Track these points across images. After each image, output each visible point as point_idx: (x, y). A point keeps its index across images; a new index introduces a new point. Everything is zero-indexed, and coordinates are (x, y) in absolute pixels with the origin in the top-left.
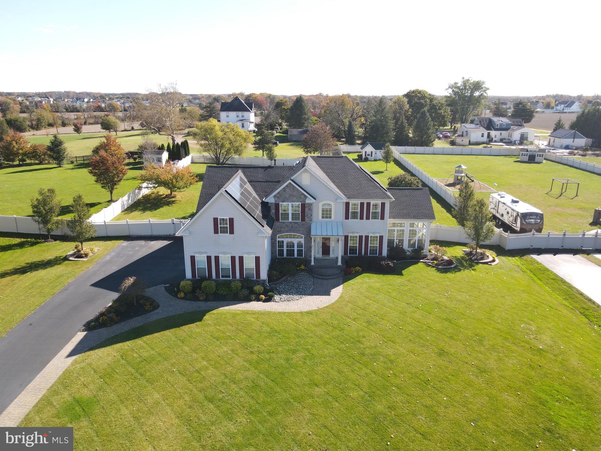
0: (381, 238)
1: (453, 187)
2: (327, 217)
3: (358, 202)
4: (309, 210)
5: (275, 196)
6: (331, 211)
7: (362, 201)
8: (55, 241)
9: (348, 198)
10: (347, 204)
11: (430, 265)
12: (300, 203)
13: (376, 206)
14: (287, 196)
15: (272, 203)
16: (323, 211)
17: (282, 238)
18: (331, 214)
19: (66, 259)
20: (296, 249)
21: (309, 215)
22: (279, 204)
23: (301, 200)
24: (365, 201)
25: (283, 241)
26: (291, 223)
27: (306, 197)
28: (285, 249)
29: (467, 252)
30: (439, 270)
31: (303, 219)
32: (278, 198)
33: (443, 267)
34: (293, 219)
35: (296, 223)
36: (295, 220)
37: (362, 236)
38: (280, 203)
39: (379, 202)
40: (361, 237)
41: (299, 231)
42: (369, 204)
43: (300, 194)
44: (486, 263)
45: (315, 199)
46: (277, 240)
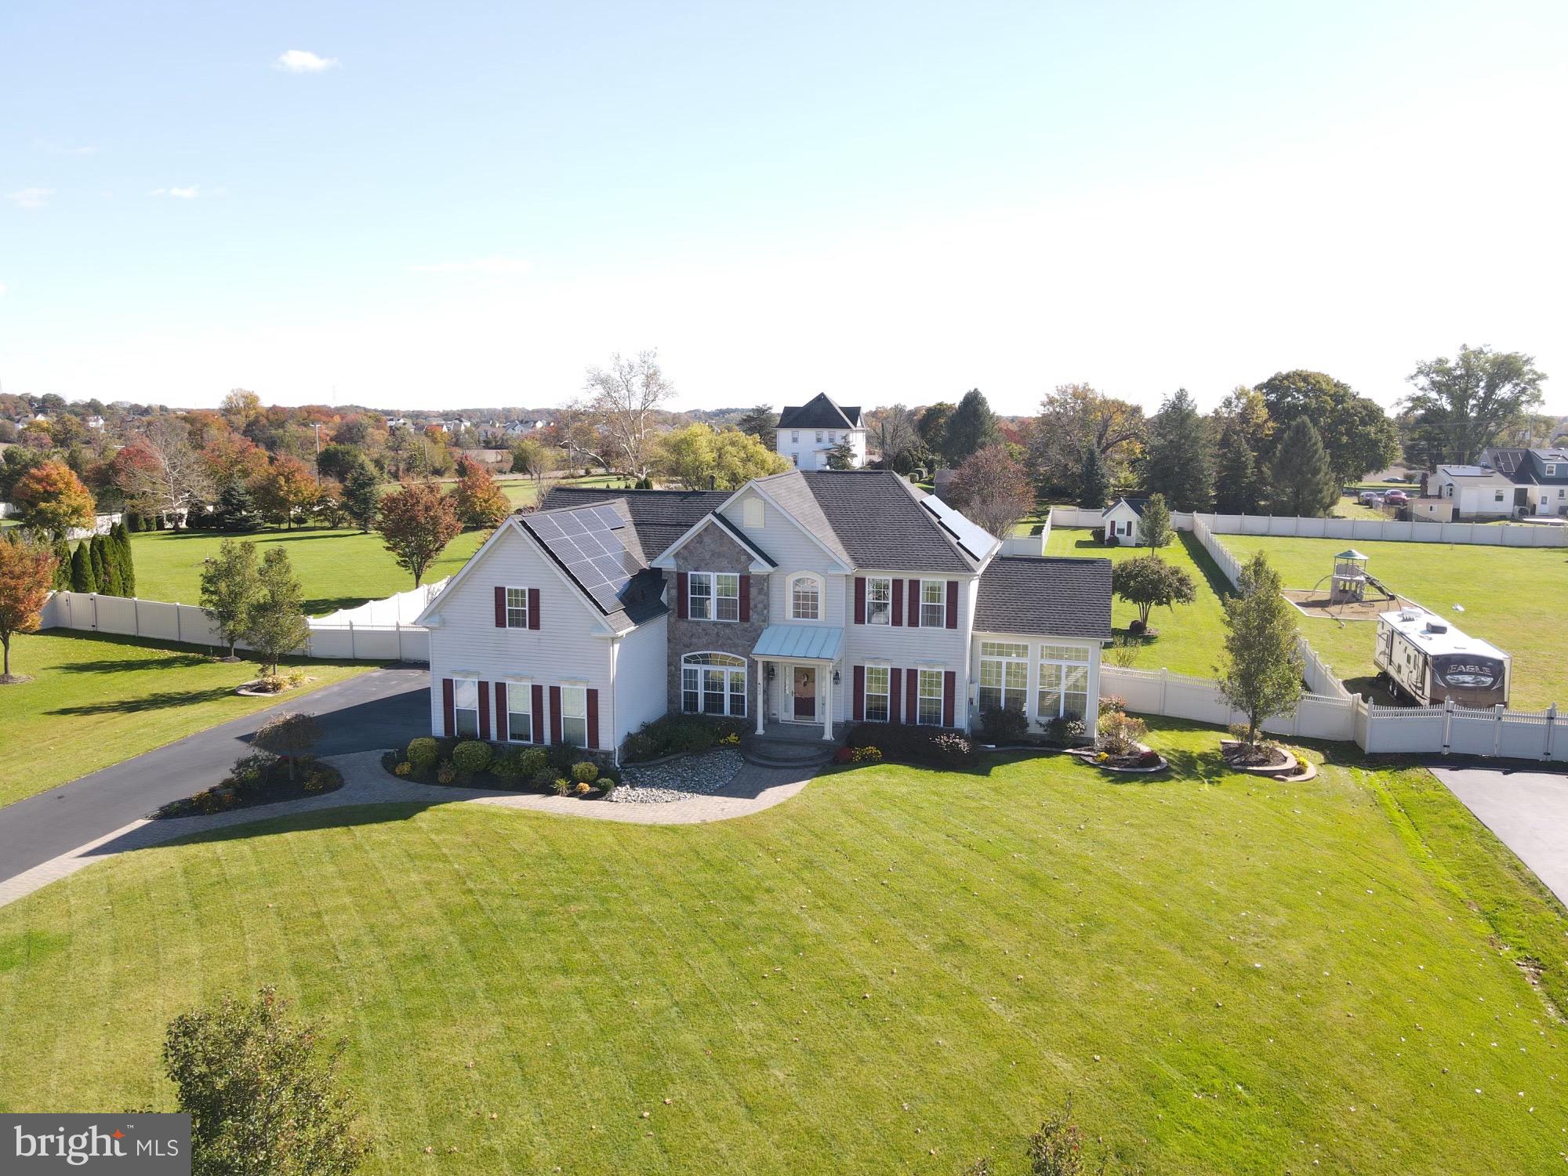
0: (950, 677)
1: (1320, 609)
2: (805, 615)
3: (887, 577)
4: (759, 593)
5: (677, 555)
6: (815, 598)
7: (898, 577)
8: (242, 660)
9: (860, 566)
10: (860, 583)
11: (1087, 763)
12: (738, 575)
13: (933, 590)
14: (707, 556)
15: (669, 573)
16: (797, 597)
17: (695, 663)
18: (816, 607)
19: (234, 693)
20: (727, 693)
21: (760, 606)
22: (687, 574)
23: (739, 567)
24: (906, 576)
25: (696, 671)
26: (715, 624)
27: (751, 559)
28: (701, 692)
29: (1232, 746)
30: (1105, 773)
31: (745, 617)
32: (685, 559)
33: (1124, 770)
34: (719, 614)
35: (729, 625)
36: (726, 618)
37: (900, 670)
38: (690, 573)
39: (941, 579)
40: (896, 673)
41: (736, 646)
42: (914, 585)
43: (737, 550)
44: (1270, 775)
45: (773, 564)
46: (683, 668)
